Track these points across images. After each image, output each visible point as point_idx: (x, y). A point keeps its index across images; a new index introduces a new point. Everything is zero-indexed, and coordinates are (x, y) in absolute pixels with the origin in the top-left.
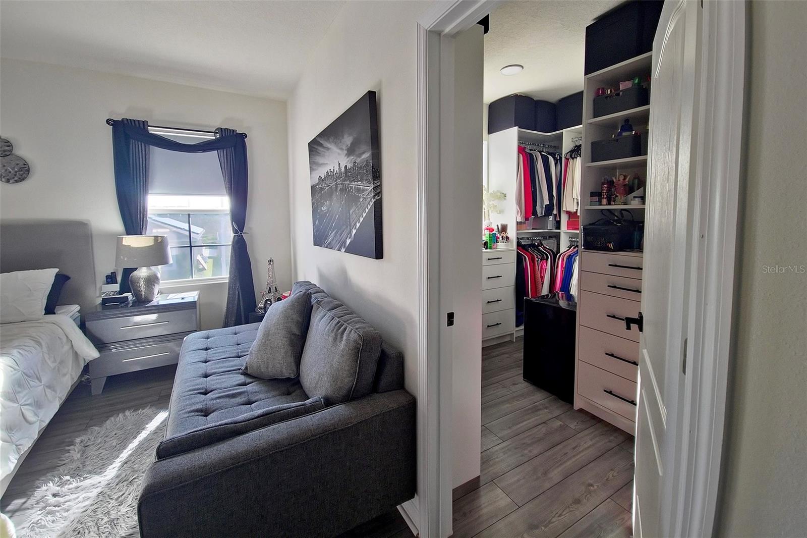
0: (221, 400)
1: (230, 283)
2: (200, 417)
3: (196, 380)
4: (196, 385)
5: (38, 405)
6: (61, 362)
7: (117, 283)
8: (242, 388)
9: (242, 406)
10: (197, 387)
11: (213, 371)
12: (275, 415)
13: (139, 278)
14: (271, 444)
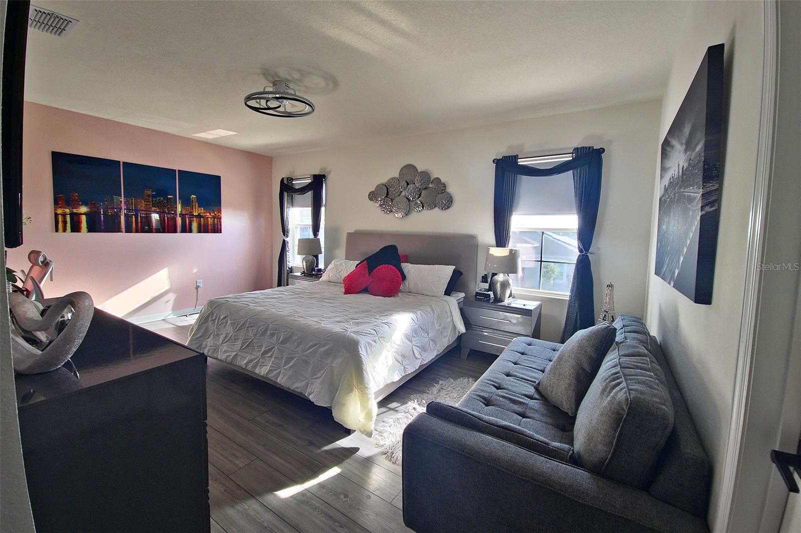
0: (503, 400)
1: (570, 301)
2: (481, 404)
3: (499, 374)
4: (497, 378)
5: (423, 349)
6: (444, 328)
7: (487, 283)
8: (525, 400)
9: (515, 414)
10: (495, 380)
11: (515, 373)
12: (513, 434)
13: (497, 282)
14: (492, 456)
